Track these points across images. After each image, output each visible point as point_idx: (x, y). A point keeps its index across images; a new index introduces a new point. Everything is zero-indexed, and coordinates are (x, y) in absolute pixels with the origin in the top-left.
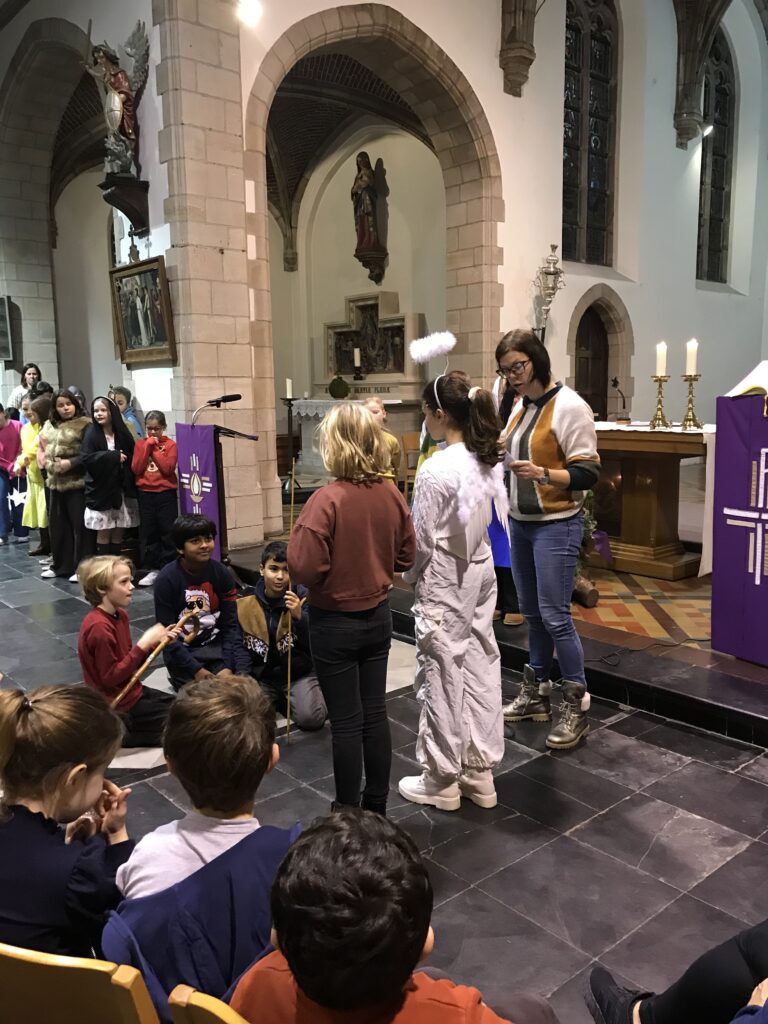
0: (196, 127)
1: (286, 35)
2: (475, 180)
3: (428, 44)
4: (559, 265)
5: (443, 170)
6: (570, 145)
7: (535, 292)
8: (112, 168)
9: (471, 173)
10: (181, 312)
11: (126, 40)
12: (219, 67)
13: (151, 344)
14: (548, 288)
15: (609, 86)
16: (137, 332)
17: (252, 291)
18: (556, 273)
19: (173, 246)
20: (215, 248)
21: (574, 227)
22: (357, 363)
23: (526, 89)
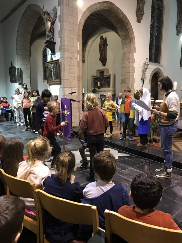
0: (67, 30)
1: (88, 8)
2: (129, 43)
3: (120, 10)
4: (148, 63)
5: (121, 40)
6: (151, 35)
7: (142, 69)
8: (48, 39)
9: (128, 41)
10: (62, 72)
11: (52, 10)
12: (73, 16)
13: (55, 80)
14: (146, 68)
15: (161, 21)
16: (52, 77)
17: (78, 68)
18: (148, 65)
19: (61, 57)
20: (70, 58)
21: (152, 54)
22: (99, 85)
23: (142, 21)
